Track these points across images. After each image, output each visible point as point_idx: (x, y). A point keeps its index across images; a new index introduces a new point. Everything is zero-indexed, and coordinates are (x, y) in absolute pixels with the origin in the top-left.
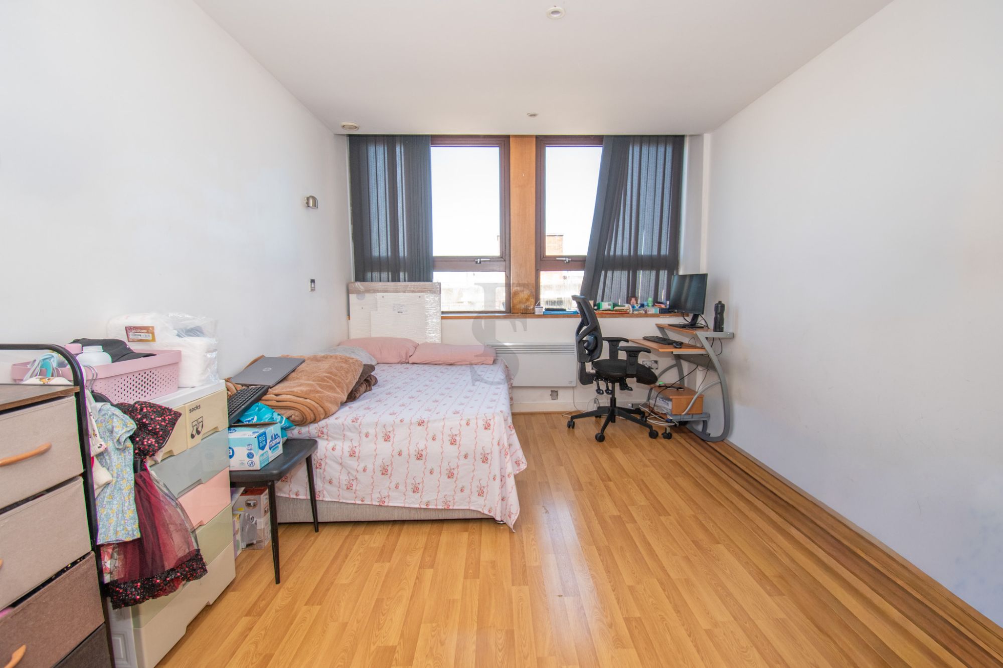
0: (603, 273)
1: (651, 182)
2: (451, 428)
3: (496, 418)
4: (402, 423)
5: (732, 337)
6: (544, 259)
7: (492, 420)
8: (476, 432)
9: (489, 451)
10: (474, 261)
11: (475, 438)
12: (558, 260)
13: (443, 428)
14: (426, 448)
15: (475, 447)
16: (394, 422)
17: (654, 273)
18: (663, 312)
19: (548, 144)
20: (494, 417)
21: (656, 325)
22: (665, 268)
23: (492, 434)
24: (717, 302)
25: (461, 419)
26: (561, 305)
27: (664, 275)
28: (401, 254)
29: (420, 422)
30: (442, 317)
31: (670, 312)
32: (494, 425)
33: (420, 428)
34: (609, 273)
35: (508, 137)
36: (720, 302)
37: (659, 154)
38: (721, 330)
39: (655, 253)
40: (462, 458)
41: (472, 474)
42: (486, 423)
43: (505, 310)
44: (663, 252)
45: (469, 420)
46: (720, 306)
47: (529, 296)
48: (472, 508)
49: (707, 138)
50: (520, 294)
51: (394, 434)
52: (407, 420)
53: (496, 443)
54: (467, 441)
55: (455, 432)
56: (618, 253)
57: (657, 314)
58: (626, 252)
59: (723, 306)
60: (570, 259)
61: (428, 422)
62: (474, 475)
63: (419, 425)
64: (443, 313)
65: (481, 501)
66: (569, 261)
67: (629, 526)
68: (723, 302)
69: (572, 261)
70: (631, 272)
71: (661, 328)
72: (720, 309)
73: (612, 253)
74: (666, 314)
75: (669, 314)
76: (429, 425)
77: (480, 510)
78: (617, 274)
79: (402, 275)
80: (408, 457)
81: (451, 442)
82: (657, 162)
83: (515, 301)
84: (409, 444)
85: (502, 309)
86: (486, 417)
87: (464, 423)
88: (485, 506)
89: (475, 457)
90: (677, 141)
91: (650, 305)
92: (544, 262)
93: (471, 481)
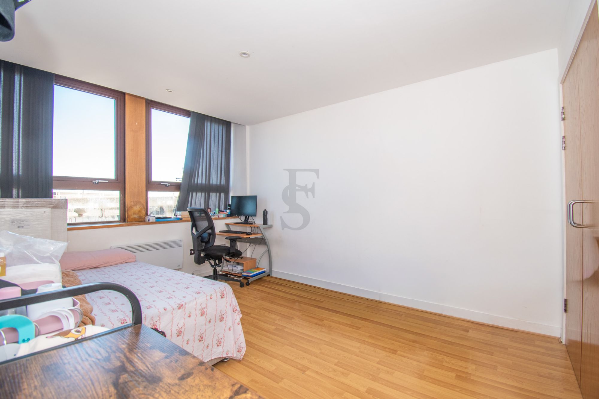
0: (191, 193)
1: (216, 144)
2: (201, 304)
3: (226, 289)
4: (167, 311)
5: (271, 226)
6: (151, 183)
7: (225, 291)
8: (216, 301)
9: (224, 312)
10: (92, 182)
11: (216, 306)
12: (162, 184)
13: (196, 306)
14: (184, 325)
15: (216, 312)
16: (160, 312)
17: (218, 194)
18: (228, 216)
19: (152, 107)
20: (225, 289)
21: (225, 223)
22: (223, 192)
23: (226, 300)
24: (264, 210)
25: (207, 296)
26: (163, 214)
27: (223, 195)
28: (15, 172)
29: (180, 305)
30: (68, 228)
31: (231, 216)
32: (226, 294)
33: (180, 310)
34: (194, 194)
35: (124, 94)
36: (265, 210)
37: (220, 130)
38: (267, 224)
39: (219, 183)
40: (207, 323)
41: (213, 333)
42: (222, 294)
43: (119, 220)
44: (222, 183)
45: (211, 295)
46: (265, 212)
47: (141, 209)
48: (213, 358)
49: (248, 128)
50: (134, 207)
51: (160, 322)
52: (169, 308)
53: (228, 305)
54: (210, 311)
55: (204, 306)
56: (200, 182)
57: (225, 217)
58: (204, 182)
59: (267, 212)
60: (169, 184)
61: (186, 304)
62: (214, 333)
63: (179, 308)
64: (69, 224)
65: (220, 349)
66: (169, 185)
67: (286, 330)
68: (266, 210)
69: (170, 185)
70: (206, 193)
71: (228, 225)
72: (265, 213)
73: (196, 182)
74: (229, 217)
75: (230, 217)
76: (187, 306)
77: (219, 356)
78: (199, 194)
79: (15, 192)
80: (171, 337)
81: (201, 314)
82: (219, 134)
83: (130, 213)
84: (172, 326)
85: (117, 219)
86: (221, 290)
87: (209, 298)
88: (223, 352)
89: (215, 319)
90: (227, 125)
91: (217, 212)
92: (151, 185)
93: (213, 338)
